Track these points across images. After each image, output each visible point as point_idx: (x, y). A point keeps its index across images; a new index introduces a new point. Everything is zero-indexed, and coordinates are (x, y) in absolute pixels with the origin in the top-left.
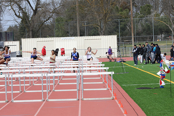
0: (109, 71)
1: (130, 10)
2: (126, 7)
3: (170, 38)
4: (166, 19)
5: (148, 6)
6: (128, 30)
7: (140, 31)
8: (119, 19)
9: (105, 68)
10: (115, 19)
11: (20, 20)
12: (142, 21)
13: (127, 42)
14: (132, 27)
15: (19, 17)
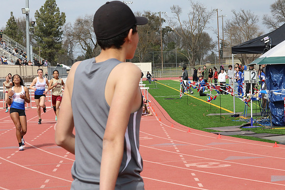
0: (145, 87)
1: (160, 45)
2: (158, 44)
4: (185, 52)
5: (173, 43)
6: (159, 59)
7: (167, 60)
8: (153, 51)
9: (143, 85)
10: (150, 51)
11: (85, 52)
12: (169, 53)
13: (158, 67)
14: (162, 57)
15: (85, 49)
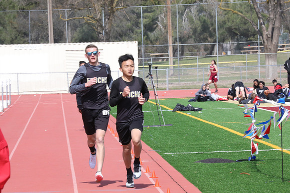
3: (253, 49)
4: (243, 7)
6: (161, 29)
7: (186, 32)
8: (141, 5)
10: (132, 5)
12: (190, 11)
13: (156, 56)
14: (170, 23)
